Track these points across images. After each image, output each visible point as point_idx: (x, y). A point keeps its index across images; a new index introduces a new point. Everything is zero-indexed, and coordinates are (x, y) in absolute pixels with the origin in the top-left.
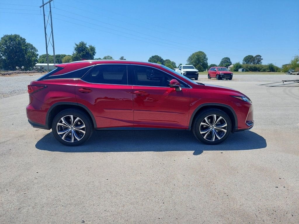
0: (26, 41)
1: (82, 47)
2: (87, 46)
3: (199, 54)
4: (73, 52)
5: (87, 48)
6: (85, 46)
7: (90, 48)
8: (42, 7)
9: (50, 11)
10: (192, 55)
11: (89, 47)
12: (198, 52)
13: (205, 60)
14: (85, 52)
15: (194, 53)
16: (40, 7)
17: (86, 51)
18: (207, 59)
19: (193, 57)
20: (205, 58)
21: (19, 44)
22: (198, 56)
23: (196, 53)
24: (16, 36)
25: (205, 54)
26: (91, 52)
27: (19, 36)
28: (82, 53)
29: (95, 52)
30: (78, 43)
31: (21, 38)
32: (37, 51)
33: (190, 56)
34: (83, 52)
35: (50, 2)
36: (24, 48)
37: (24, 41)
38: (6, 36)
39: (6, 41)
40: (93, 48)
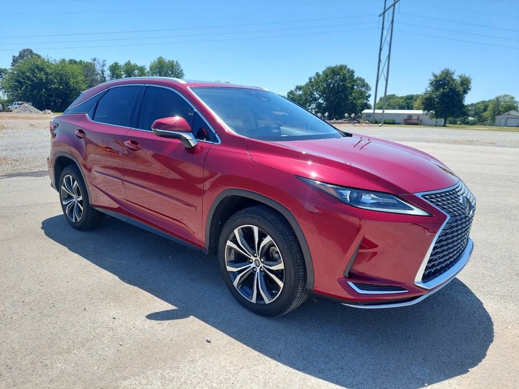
0: (354, 74)
1: (444, 79)
2: (455, 77)
4: (426, 89)
5: (454, 80)
6: (449, 77)
7: (460, 80)
8: (382, 16)
9: (393, 21)
11: (458, 78)
14: (448, 88)
16: (380, 16)
17: (452, 85)
21: (344, 79)
24: (342, 68)
26: (460, 89)
27: (345, 67)
28: (442, 90)
29: (470, 87)
30: (438, 72)
31: (349, 69)
32: (370, 90)
34: (444, 89)
35: (394, 5)
36: (350, 85)
37: (352, 75)
38: (328, 68)
39: (327, 76)
40: (465, 80)
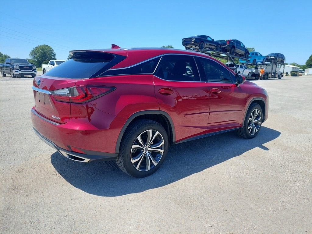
3: (44, 48)
10: (35, 48)
12: (42, 46)
13: (52, 56)
15: (37, 46)
18: (55, 55)
19: (37, 50)
20: (52, 53)
22: (42, 49)
23: (40, 46)
25: (51, 49)
33: (33, 49)
